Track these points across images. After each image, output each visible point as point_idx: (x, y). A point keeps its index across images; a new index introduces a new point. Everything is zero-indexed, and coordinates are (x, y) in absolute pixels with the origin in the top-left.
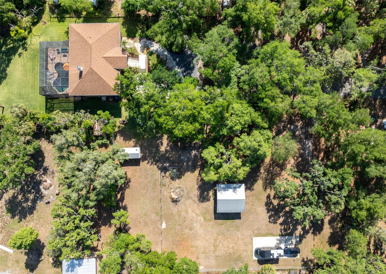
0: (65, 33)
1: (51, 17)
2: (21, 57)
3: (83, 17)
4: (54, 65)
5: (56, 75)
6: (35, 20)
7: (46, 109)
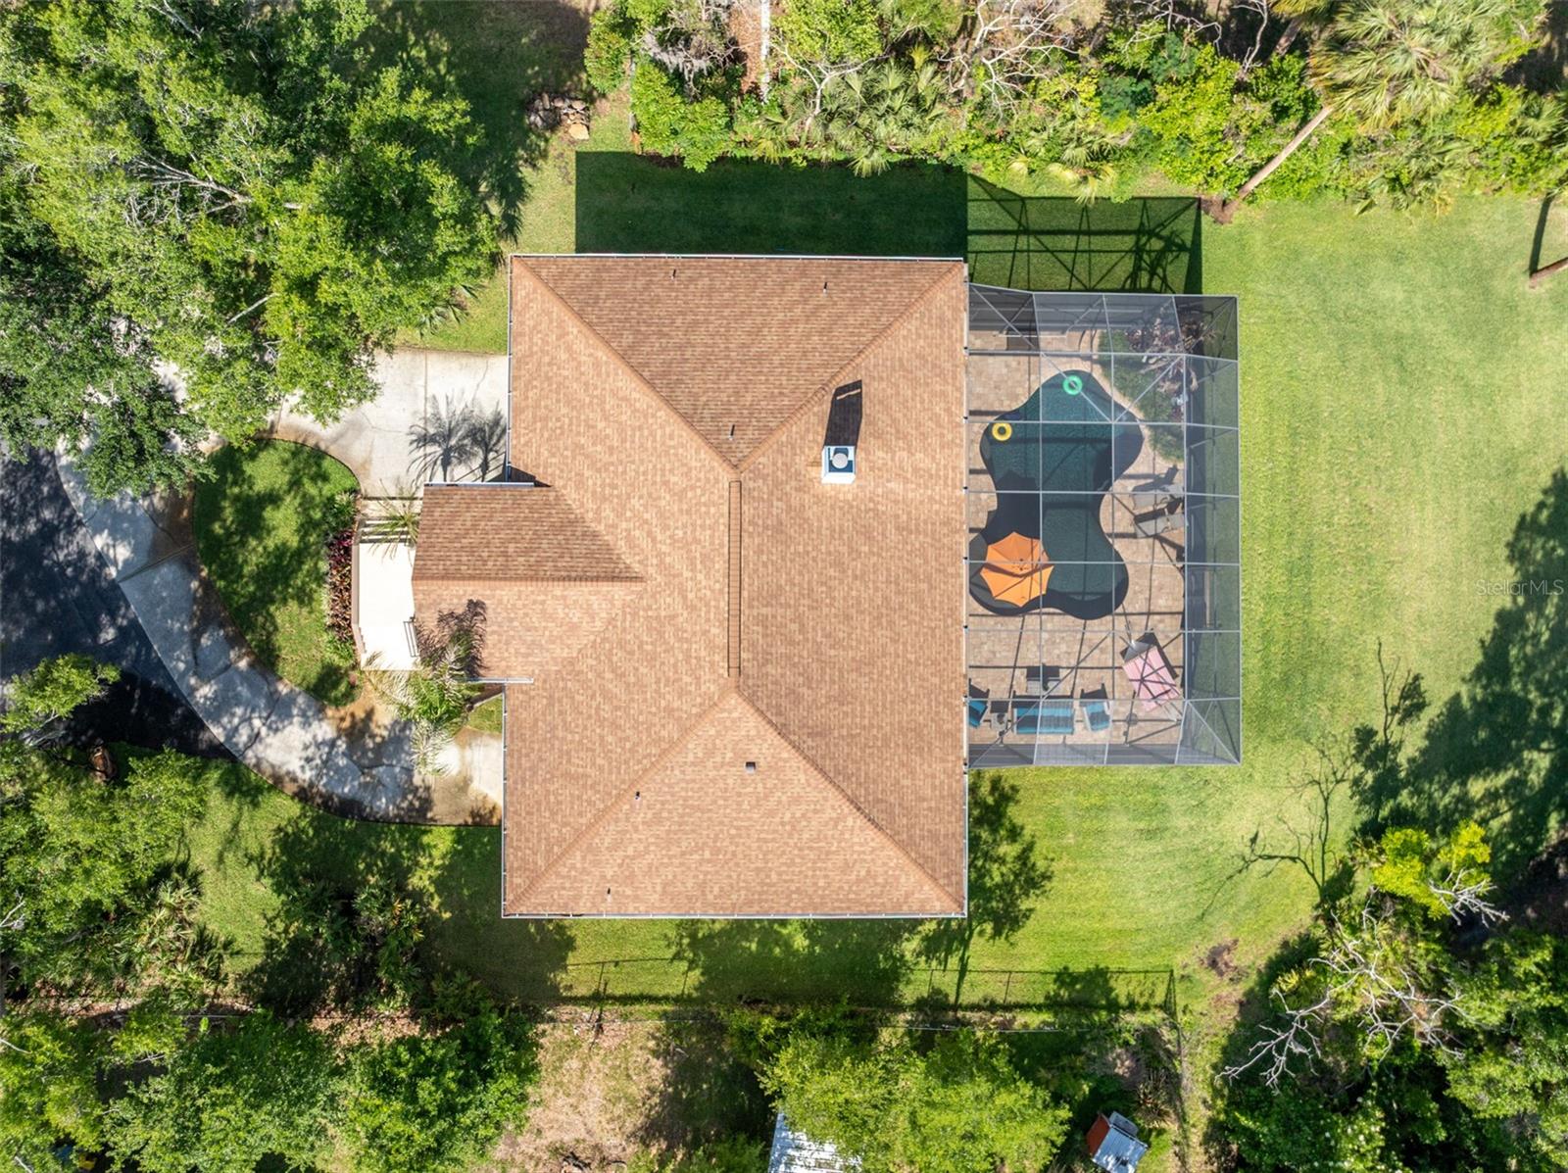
0: (1047, 877)
1: (1167, 1007)
2: (1400, 682)
3: (899, 1008)
4: (1134, 601)
5: (1113, 516)
6: (1292, 980)
7: (1195, 252)
